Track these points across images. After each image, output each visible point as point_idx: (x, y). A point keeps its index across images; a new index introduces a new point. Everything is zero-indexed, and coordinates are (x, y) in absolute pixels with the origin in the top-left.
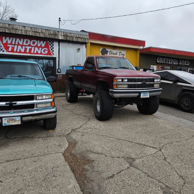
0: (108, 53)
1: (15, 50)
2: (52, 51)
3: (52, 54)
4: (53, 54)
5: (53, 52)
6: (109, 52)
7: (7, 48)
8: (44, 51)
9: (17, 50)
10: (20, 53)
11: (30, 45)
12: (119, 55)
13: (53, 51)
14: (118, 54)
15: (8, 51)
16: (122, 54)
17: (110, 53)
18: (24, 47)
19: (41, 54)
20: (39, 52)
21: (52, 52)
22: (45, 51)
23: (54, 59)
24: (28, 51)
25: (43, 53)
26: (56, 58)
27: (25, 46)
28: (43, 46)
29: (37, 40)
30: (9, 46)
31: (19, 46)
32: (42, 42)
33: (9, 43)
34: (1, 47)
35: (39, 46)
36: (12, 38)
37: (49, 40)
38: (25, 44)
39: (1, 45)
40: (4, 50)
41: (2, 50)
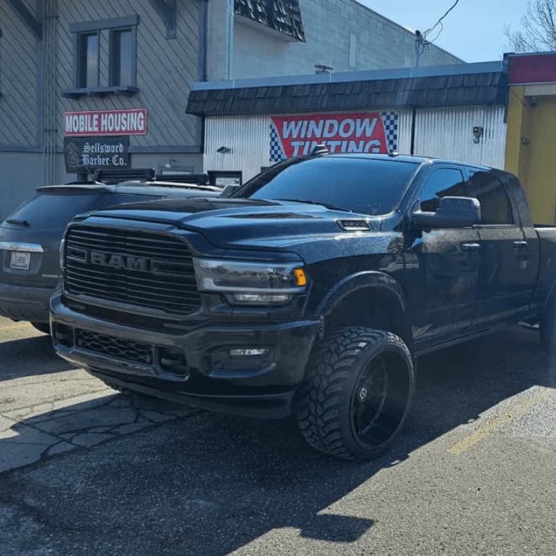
2: (391, 147)
7: (289, 151)
13: (395, 147)
22: (374, 150)
28: (369, 134)
29: (354, 117)
30: (293, 144)
31: (313, 142)
32: (367, 121)
33: (295, 136)
34: (279, 148)
35: (358, 135)
36: (300, 123)
37: (384, 114)
38: (326, 135)
39: (280, 144)
40: (284, 156)
41: (280, 157)
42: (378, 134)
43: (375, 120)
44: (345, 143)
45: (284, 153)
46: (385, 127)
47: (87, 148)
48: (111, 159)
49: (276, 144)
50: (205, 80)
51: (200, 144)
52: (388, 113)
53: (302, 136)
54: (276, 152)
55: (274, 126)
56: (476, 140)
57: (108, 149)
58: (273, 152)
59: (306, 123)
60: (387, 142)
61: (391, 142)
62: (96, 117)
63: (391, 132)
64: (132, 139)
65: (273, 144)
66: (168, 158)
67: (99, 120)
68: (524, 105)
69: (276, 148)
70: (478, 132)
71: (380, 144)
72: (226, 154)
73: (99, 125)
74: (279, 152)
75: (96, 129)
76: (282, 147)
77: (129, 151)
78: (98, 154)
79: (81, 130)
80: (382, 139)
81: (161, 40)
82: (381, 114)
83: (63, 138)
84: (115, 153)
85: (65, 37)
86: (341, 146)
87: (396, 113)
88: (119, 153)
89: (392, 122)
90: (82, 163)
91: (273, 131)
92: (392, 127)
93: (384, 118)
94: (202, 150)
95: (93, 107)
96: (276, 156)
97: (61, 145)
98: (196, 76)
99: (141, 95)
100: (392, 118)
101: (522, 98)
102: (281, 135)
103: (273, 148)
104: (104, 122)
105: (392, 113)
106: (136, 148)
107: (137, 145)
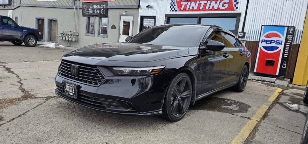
1: (187, 8)
3: (235, 8)
4: (237, 8)
5: (237, 6)
7: (180, 6)
8: (223, 6)
9: (189, 8)
10: (192, 11)
13: (238, 3)
15: (180, 10)
18: (198, 3)
19: (219, 9)
20: (216, 8)
21: (235, 5)
22: (225, 5)
23: (237, 16)
24: (201, 8)
25: (221, 8)
27: (200, 1)
30: (182, 3)
31: (192, 2)
34: (175, 5)
39: (175, 3)
40: (177, 9)
41: (175, 9)
44: (209, 2)
45: (177, 7)
47: (91, 7)
48: (100, 11)
49: (174, 3)
51: (138, 4)
54: (173, 7)
57: (99, 7)
58: (172, 7)
60: (233, 1)
61: (236, 1)
64: (109, 3)
65: (172, 3)
66: (124, 10)
69: (173, 5)
71: (229, 2)
72: (149, 9)
74: (175, 7)
77: (108, 8)
78: (95, 9)
83: (82, 3)
84: (102, 9)
86: (207, 3)
88: (104, 9)
90: (89, 13)
94: (139, 7)
96: (173, 9)
97: (81, 5)
103: (172, 5)
106: (110, 6)
107: (111, 5)
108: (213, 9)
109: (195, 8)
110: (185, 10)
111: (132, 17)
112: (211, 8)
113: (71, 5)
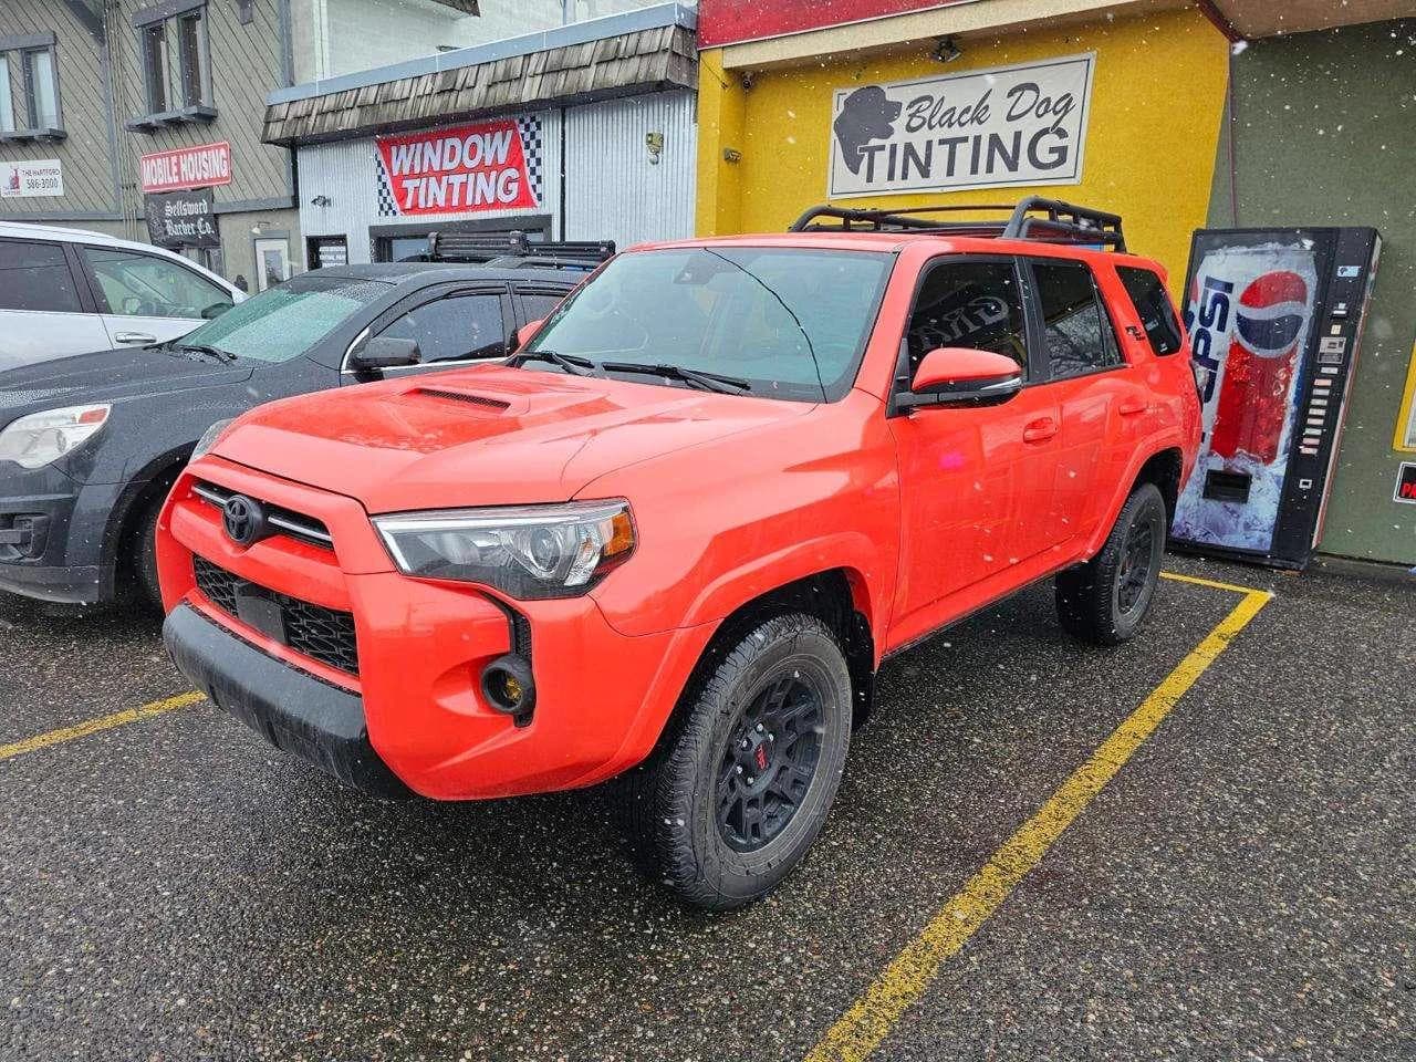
0: (899, 124)
1: (421, 202)
2: (533, 180)
3: (534, 196)
4: (540, 197)
5: (539, 189)
6: (905, 114)
7: (402, 197)
8: (507, 191)
9: (426, 201)
10: (434, 212)
11: (461, 169)
12: (1010, 118)
13: (539, 180)
14: (999, 106)
15: (406, 211)
16: (1048, 100)
17: (916, 122)
18: (445, 178)
19: (497, 204)
20: (490, 197)
21: (534, 188)
22: (511, 186)
23: (544, 225)
24: (455, 201)
26: (548, 218)
27: (448, 173)
28: (502, 159)
29: (482, 131)
30: (406, 184)
31: (432, 179)
32: (499, 135)
33: (406, 171)
34: (389, 194)
35: (488, 162)
36: (412, 146)
37: (522, 121)
38: (448, 166)
39: (389, 185)
40: (396, 206)
41: (390, 208)
42: (515, 160)
43: (510, 133)
44: (472, 176)
45: (395, 200)
46: (523, 146)
47: (169, 210)
48: (196, 224)
49: (384, 186)
50: (293, 85)
51: (294, 195)
52: (527, 120)
53: (417, 170)
54: (385, 199)
55: (380, 158)
56: (653, 157)
57: (190, 209)
58: (382, 200)
59: (419, 145)
60: (528, 171)
61: (533, 171)
62: (174, 159)
63: (533, 154)
64: (216, 192)
65: (381, 185)
66: (254, 219)
67: (178, 164)
68: (725, 86)
69: (385, 194)
70: (656, 143)
71: (517, 176)
73: (178, 173)
74: (389, 201)
75: (176, 180)
76: (392, 192)
77: (216, 211)
78: (181, 217)
79: (161, 182)
80: (519, 168)
81: (237, 27)
82: (517, 122)
83: (142, 197)
84: (200, 215)
85: (130, 36)
86: (467, 183)
87: (538, 119)
88: (203, 215)
89: (533, 136)
90: (166, 232)
91: (379, 165)
92: (533, 145)
93: (521, 130)
94: (296, 205)
95: (171, 144)
96: (386, 207)
97: (141, 206)
98: (280, 81)
99: (220, 121)
100: (533, 127)
101: (720, 73)
102: (391, 171)
103: (381, 193)
104: (184, 167)
105: (533, 119)
106: (221, 205)
107: (223, 201)
108: (484, 206)
109: (441, 202)
110: (415, 209)
111: (285, 242)
112: (478, 202)
113: (112, 206)
